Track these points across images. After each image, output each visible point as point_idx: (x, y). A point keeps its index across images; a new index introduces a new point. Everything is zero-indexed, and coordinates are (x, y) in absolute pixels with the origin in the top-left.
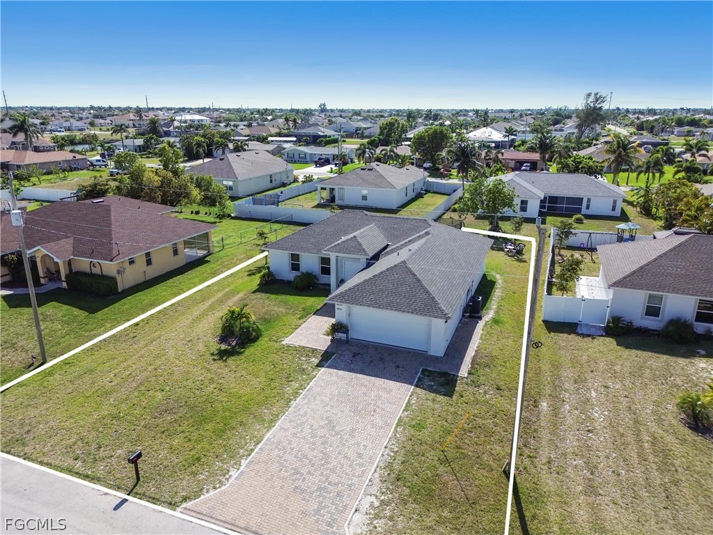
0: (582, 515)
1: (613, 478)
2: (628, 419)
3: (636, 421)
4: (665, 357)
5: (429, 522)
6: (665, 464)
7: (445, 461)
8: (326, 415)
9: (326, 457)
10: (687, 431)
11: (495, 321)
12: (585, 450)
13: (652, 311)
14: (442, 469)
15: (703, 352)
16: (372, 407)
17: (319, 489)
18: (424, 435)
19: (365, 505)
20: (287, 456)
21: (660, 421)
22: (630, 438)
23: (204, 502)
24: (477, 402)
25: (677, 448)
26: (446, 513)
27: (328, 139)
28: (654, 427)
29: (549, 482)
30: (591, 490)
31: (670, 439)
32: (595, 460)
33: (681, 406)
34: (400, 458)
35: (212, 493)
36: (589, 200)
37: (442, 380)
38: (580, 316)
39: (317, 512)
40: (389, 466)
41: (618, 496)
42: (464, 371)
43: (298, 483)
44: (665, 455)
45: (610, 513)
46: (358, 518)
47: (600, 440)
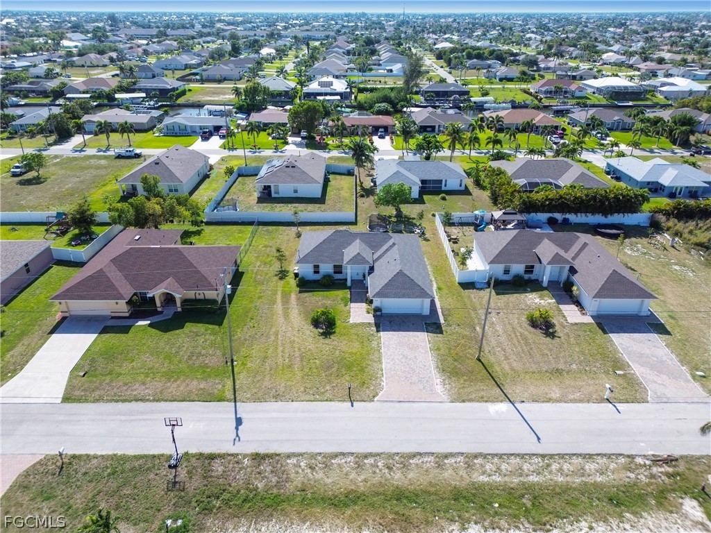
0: (507, 367)
1: (512, 352)
2: (510, 328)
3: (513, 328)
4: (516, 295)
5: (462, 381)
6: (527, 344)
7: (455, 360)
8: (400, 353)
9: (413, 369)
10: (531, 328)
11: (439, 289)
12: (499, 344)
13: (507, 272)
14: (456, 364)
15: (529, 290)
16: (415, 346)
17: (419, 381)
18: (442, 352)
19: (439, 383)
20: (398, 373)
21: (521, 326)
22: (513, 336)
23: (382, 395)
24: (454, 333)
25: (529, 336)
26: (465, 378)
27: (177, 92)
28: (520, 330)
29: (492, 359)
30: (507, 358)
31: (526, 333)
32: (504, 347)
33: (528, 318)
34: (440, 364)
35: (382, 392)
36: (446, 181)
37: (435, 326)
38: (475, 279)
39: (424, 388)
40: (437, 367)
41: (515, 358)
42: (442, 321)
43: (410, 381)
44: (526, 339)
45: (515, 364)
46: (439, 387)
47: (503, 339)
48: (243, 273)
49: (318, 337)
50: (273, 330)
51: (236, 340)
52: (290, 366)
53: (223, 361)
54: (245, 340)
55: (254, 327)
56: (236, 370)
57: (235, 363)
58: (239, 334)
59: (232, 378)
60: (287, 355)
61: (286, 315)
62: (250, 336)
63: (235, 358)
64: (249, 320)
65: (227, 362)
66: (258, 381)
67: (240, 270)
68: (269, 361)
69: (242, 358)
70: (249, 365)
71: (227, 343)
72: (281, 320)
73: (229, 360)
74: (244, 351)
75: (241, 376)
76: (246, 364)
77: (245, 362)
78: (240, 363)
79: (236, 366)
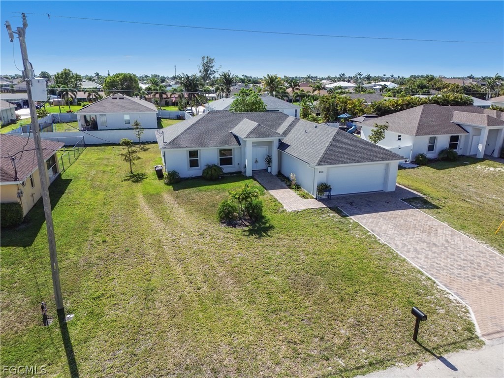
15: (467, 163)
16: (426, 227)
18: (475, 230)
23: (484, 323)
34: (496, 246)
35: (472, 316)
36: (283, 111)
37: (420, 201)
42: (421, 195)
43: (494, 282)
48: (68, 182)
49: (245, 238)
50: (148, 240)
51: (67, 268)
52: (217, 300)
53: (32, 319)
54: (90, 264)
55: (104, 242)
56: (73, 333)
57: (70, 317)
58: (70, 256)
59: (64, 359)
60: (200, 277)
61: (165, 218)
62: (99, 258)
63: (67, 305)
64: (91, 233)
65: (45, 319)
66: (149, 352)
67: (63, 177)
68: (161, 296)
69: (88, 303)
70: (110, 315)
71: (44, 276)
72: (158, 225)
73: (52, 313)
74: (89, 286)
75: (93, 348)
76: (100, 315)
77: (97, 311)
78: (83, 313)
79: (73, 323)
